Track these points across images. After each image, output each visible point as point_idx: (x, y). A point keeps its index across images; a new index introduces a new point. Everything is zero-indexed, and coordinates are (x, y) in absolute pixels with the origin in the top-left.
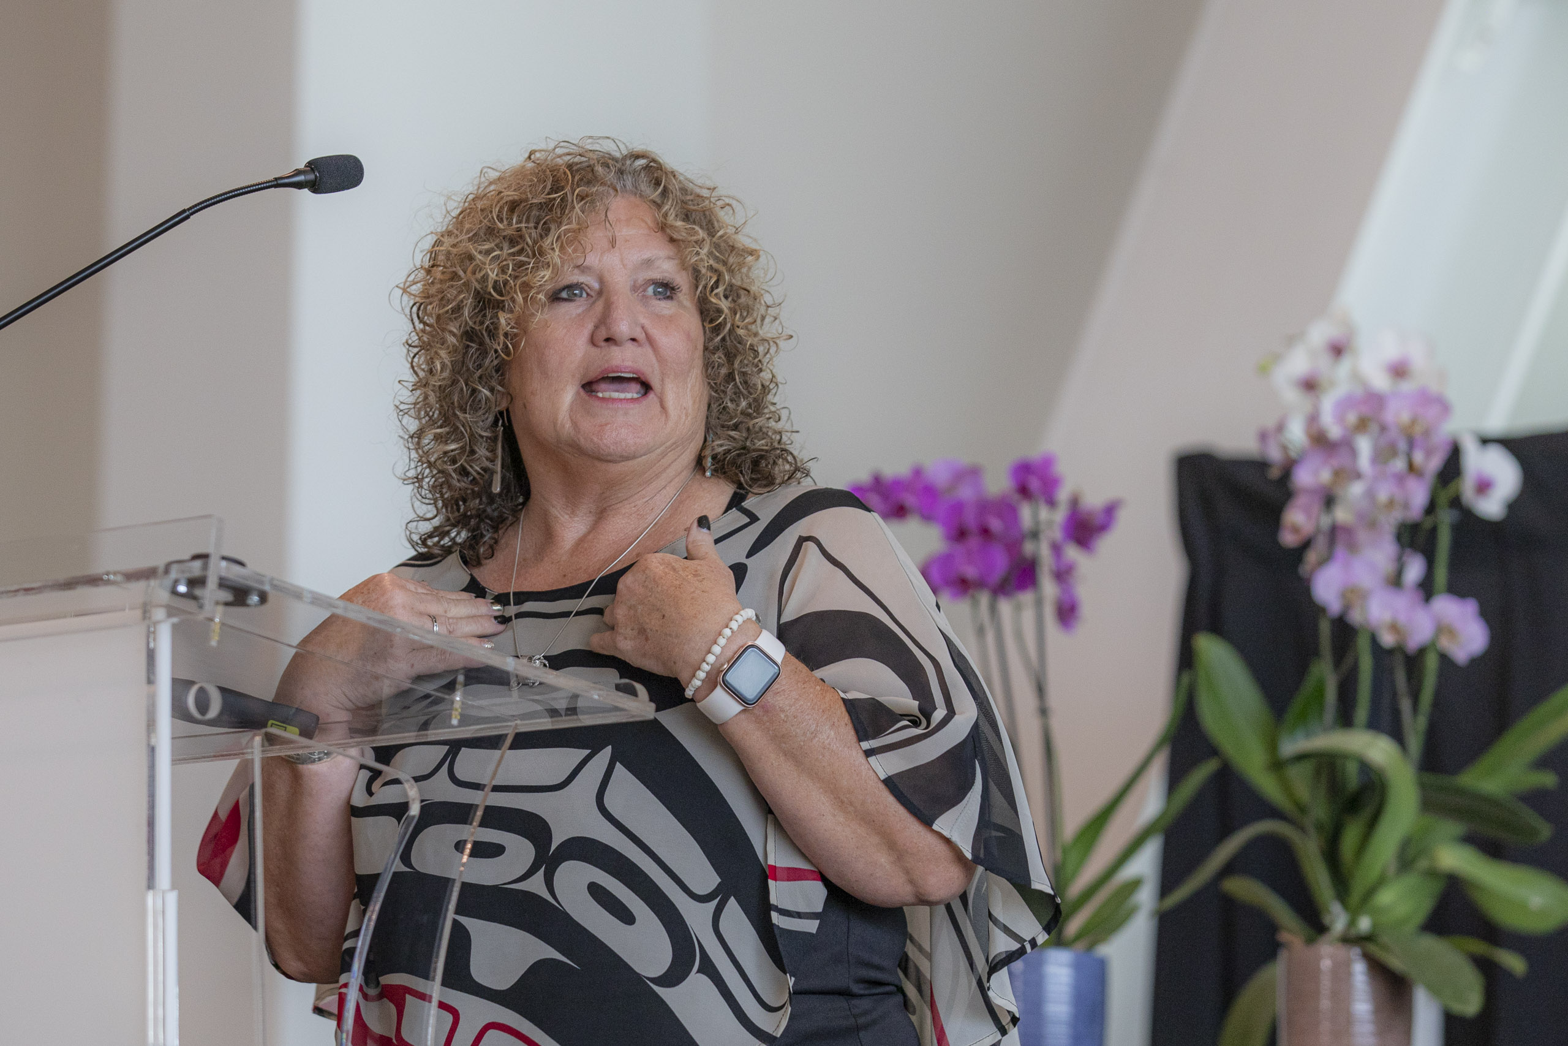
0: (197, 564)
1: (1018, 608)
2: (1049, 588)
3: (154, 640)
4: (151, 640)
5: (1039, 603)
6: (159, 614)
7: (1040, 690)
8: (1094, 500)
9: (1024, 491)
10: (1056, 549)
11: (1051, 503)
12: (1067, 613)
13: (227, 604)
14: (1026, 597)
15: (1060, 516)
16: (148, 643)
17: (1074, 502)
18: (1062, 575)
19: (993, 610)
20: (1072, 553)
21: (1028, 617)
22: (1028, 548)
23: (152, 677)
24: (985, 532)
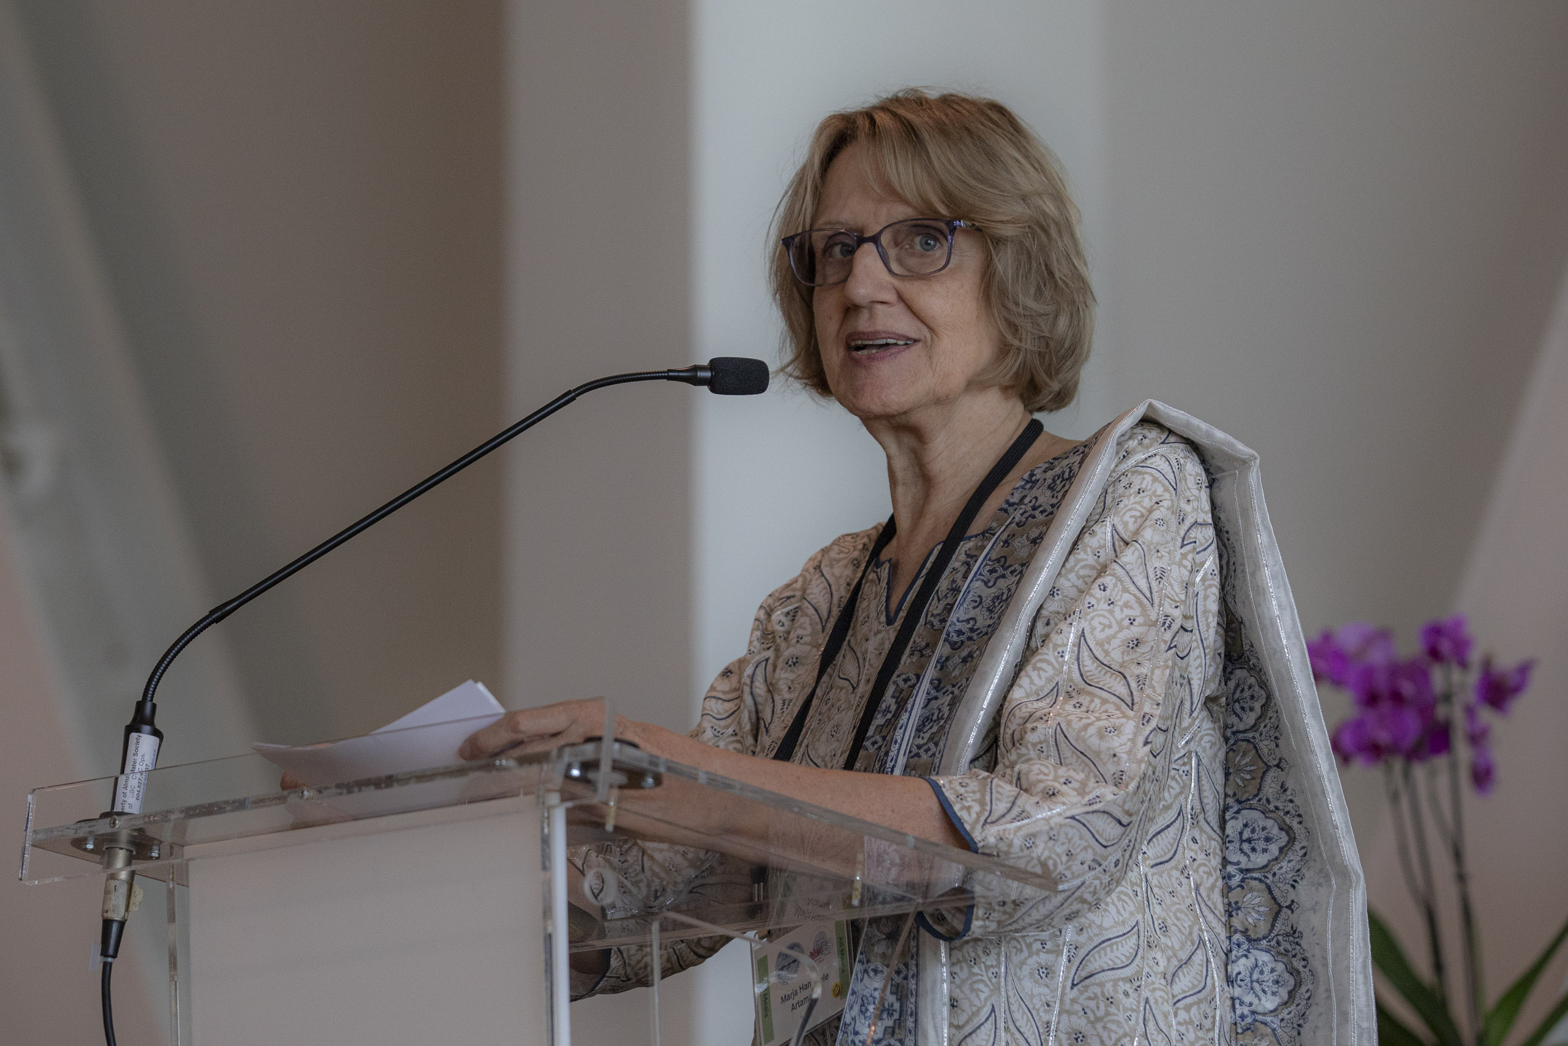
0: (590, 748)
1: (1432, 774)
2: (1463, 751)
3: (549, 825)
4: (545, 825)
5: (1454, 768)
6: (554, 798)
7: (1458, 855)
8: (1506, 661)
9: (1434, 653)
10: (1470, 712)
11: (1463, 664)
12: (1482, 777)
13: (621, 787)
14: (1441, 762)
15: (1473, 678)
16: (543, 829)
17: (1487, 664)
18: (1477, 738)
19: (1407, 775)
20: (1486, 716)
21: (1443, 782)
22: (1441, 712)
23: (547, 864)
24: (1397, 697)
